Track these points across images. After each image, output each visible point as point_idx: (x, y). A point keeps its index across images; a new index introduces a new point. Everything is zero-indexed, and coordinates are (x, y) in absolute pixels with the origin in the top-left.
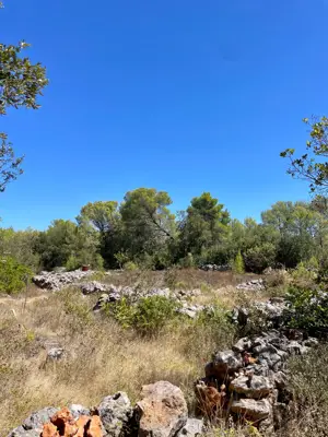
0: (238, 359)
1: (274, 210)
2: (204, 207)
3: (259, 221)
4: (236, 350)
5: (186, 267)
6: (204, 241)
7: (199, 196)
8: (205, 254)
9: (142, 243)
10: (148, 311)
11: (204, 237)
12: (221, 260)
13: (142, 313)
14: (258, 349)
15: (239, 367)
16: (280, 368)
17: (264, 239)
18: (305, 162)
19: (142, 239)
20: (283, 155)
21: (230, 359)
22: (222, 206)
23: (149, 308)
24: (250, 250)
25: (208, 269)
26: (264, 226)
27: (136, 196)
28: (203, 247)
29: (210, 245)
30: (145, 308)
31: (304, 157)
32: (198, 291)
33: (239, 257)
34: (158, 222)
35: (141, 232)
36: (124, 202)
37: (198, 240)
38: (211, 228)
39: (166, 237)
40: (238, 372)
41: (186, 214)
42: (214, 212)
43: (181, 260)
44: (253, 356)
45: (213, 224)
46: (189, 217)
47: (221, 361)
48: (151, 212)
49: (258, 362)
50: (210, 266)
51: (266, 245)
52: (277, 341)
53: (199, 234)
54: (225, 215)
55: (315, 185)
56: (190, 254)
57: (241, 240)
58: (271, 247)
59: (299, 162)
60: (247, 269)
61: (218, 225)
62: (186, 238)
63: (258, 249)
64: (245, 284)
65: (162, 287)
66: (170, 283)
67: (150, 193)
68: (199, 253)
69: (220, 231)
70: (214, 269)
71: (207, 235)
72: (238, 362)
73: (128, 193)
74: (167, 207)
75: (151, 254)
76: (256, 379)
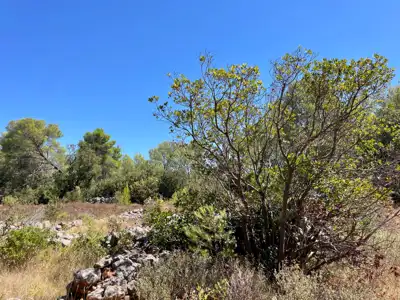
0: (97, 274)
1: (160, 149)
2: (96, 143)
3: (147, 157)
4: (97, 268)
5: (73, 201)
6: (94, 175)
7: (92, 131)
8: (93, 188)
9: (25, 176)
10: (18, 243)
11: (94, 171)
12: (109, 192)
13: (10, 245)
14: (116, 264)
15: (98, 281)
16: (134, 277)
17: (149, 173)
18: (166, 108)
19: (24, 172)
20: (151, 100)
21: (90, 276)
22: (114, 143)
23: (18, 239)
24: (136, 183)
25: (95, 201)
26: (151, 162)
27: (21, 126)
28: (93, 181)
29: (99, 178)
30: (15, 239)
31: (165, 104)
32: (80, 222)
33: (127, 190)
34: (45, 155)
35: (24, 164)
36: (6, 133)
37: (88, 174)
38: (102, 163)
39: (53, 171)
40: (96, 285)
41: (77, 148)
42: (106, 147)
43: (68, 193)
44: (112, 271)
45: (104, 159)
46: (79, 151)
47: (81, 278)
48: (38, 145)
49: (115, 275)
50: (98, 199)
51: (151, 179)
52: (136, 256)
53: (89, 168)
54: (116, 151)
55: (174, 127)
56: (78, 187)
57: (130, 174)
58: (155, 180)
59: (161, 107)
60: (133, 200)
61: (109, 159)
62: (74, 172)
63: (143, 182)
64: (126, 213)
65: (42, 220)
66: (51, 216)
67: (38, 125)
68: (88, 186)
69: (111, 165)
70: (101, 201)
71: (97, 169)
72: (96, 277)
73: (11, 123)
74: (57, 141)
75: (35, 187)
76: (110, 289)
